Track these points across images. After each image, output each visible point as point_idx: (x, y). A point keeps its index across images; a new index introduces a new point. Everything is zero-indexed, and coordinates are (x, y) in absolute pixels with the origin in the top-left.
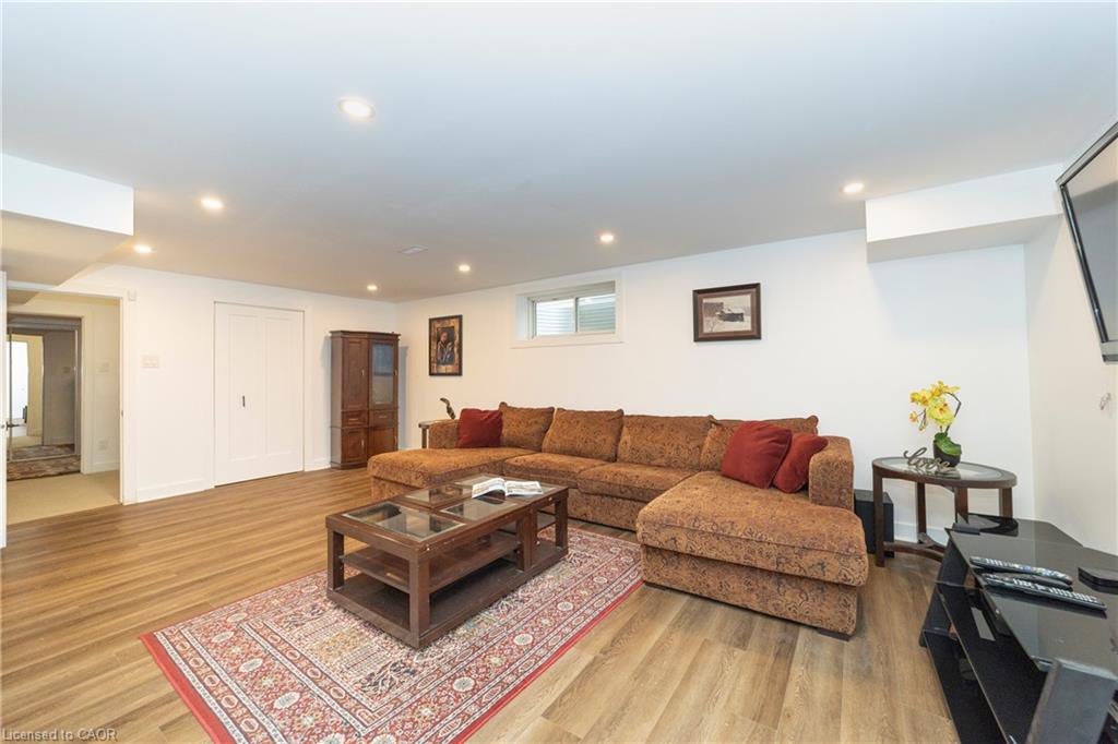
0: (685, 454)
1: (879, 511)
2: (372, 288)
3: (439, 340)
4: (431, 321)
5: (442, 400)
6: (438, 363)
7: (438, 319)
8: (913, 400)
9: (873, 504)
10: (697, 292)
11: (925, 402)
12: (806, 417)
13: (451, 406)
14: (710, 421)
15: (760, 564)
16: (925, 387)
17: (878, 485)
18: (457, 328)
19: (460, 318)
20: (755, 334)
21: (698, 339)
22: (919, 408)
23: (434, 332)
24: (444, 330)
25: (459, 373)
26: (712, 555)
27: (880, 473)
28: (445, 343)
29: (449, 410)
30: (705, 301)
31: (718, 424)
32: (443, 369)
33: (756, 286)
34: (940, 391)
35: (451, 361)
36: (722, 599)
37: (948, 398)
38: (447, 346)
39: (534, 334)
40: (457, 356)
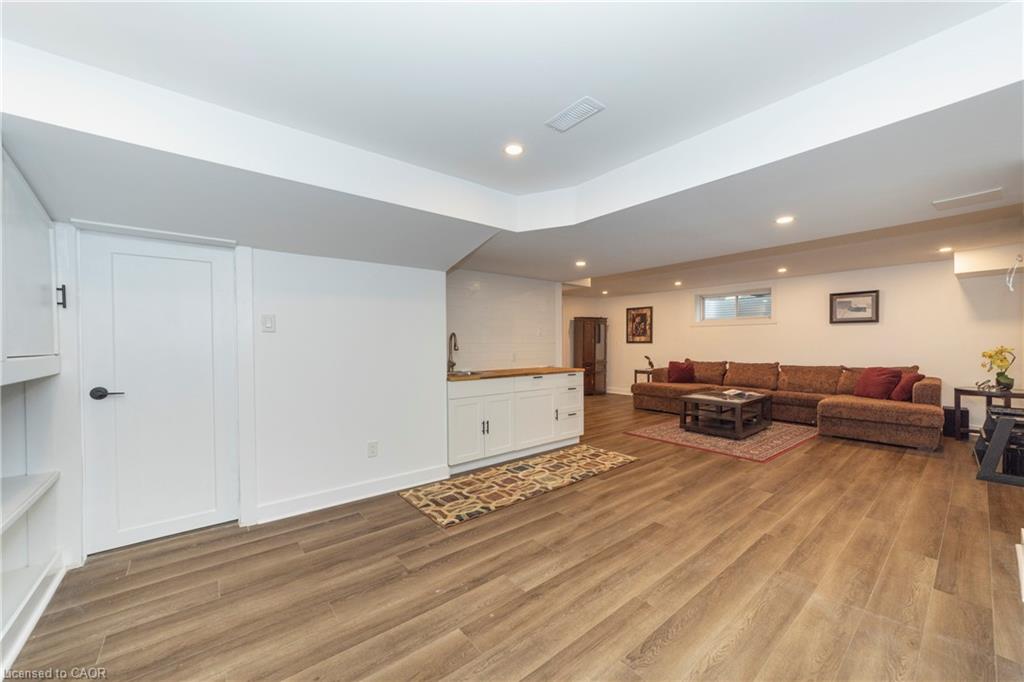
0: (827, 386)
1: (958, 414)
2: (605, 293)
3: (634, 321)
4: (628, 310)
5: (646, 357)
6: (634, 335)
7: (634, 309)
8: (984, 356)
9: (954, 411)
10: (832, 295)
11: (990, 357)
12: (910, 366)
13: (652, 360)
14: (843, 368)
15: (888, 421)
16: (992, 348)
17: (957, 401)
18: (649, 314)
19: (651, 308)
20: (875, 319)
21: (832, 322)
22: (987, 361)
23: (630, 316)
24: (638, 315)
25: (651, 342)
26: (861, 418)
27: (959, 392)
28: (640, 323)
29: (651, 364)
30: (838, 300)
31: (846, 369)
32: (637, 339)
33: (877, 292)
34: (1001, 352)
35: (644, 333)
36: (865, 439)
37: (1007, 355)
38: (640, 326)
39: (704, 319)
40: (648, 332)
